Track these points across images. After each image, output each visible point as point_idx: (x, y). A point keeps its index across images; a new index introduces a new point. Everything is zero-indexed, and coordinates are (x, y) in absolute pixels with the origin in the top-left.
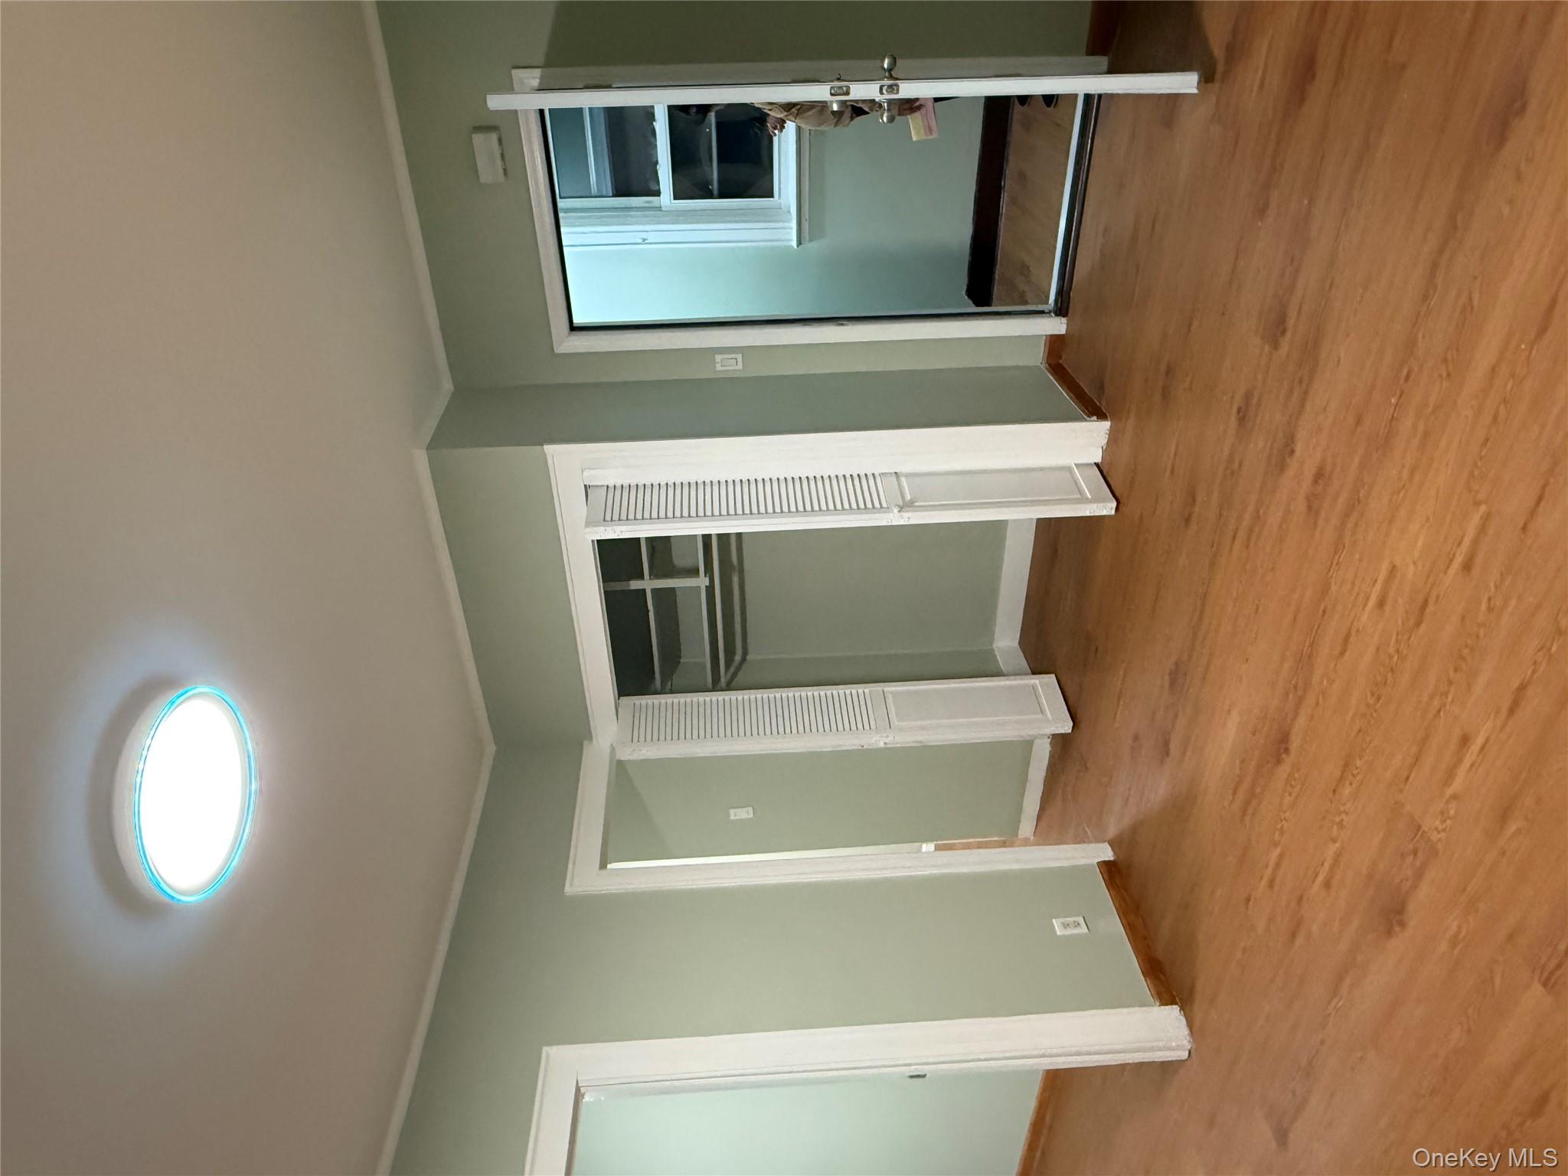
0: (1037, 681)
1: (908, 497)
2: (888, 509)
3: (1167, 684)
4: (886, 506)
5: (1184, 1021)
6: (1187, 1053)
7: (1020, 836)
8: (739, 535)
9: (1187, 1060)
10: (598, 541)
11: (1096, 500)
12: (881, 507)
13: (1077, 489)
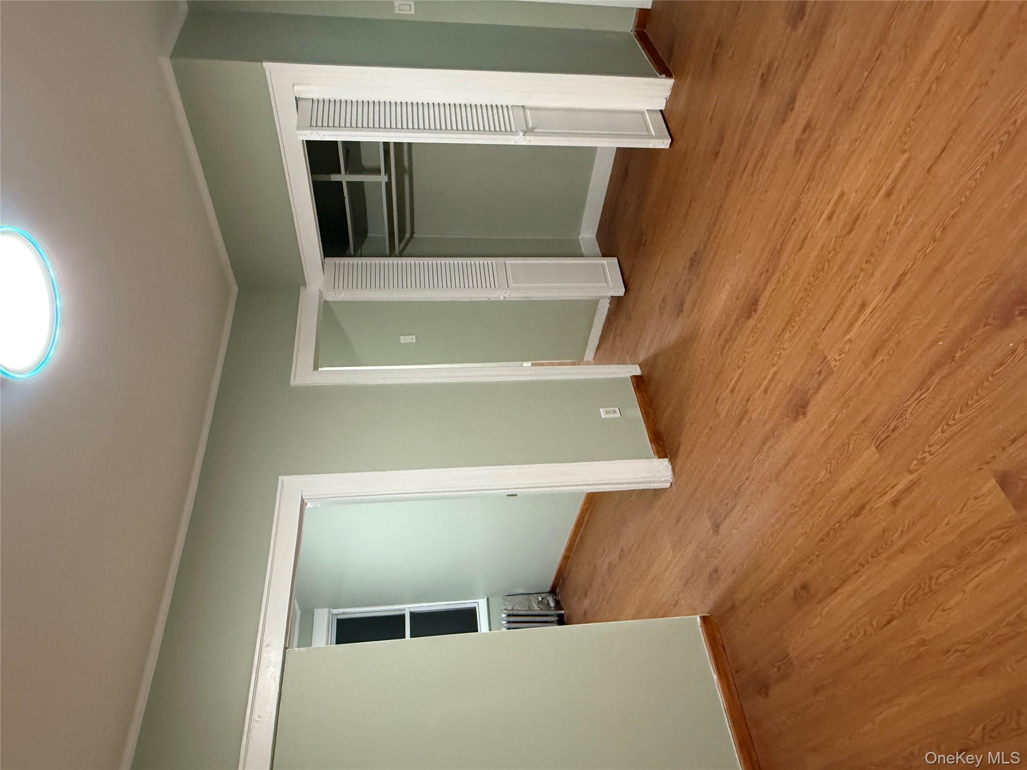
0: (605, 262)
1: (530, 125)
2: (515, 133)
3: (687, 266)
4: (515, 131)
5: (670, 467)
6: (670, 484)
7: (584, 360)
8: (410, 144)
9: (669, 488)
10: (306, 141)
11: (657, 137)
12: (511, 131)
13: (645, 128)
